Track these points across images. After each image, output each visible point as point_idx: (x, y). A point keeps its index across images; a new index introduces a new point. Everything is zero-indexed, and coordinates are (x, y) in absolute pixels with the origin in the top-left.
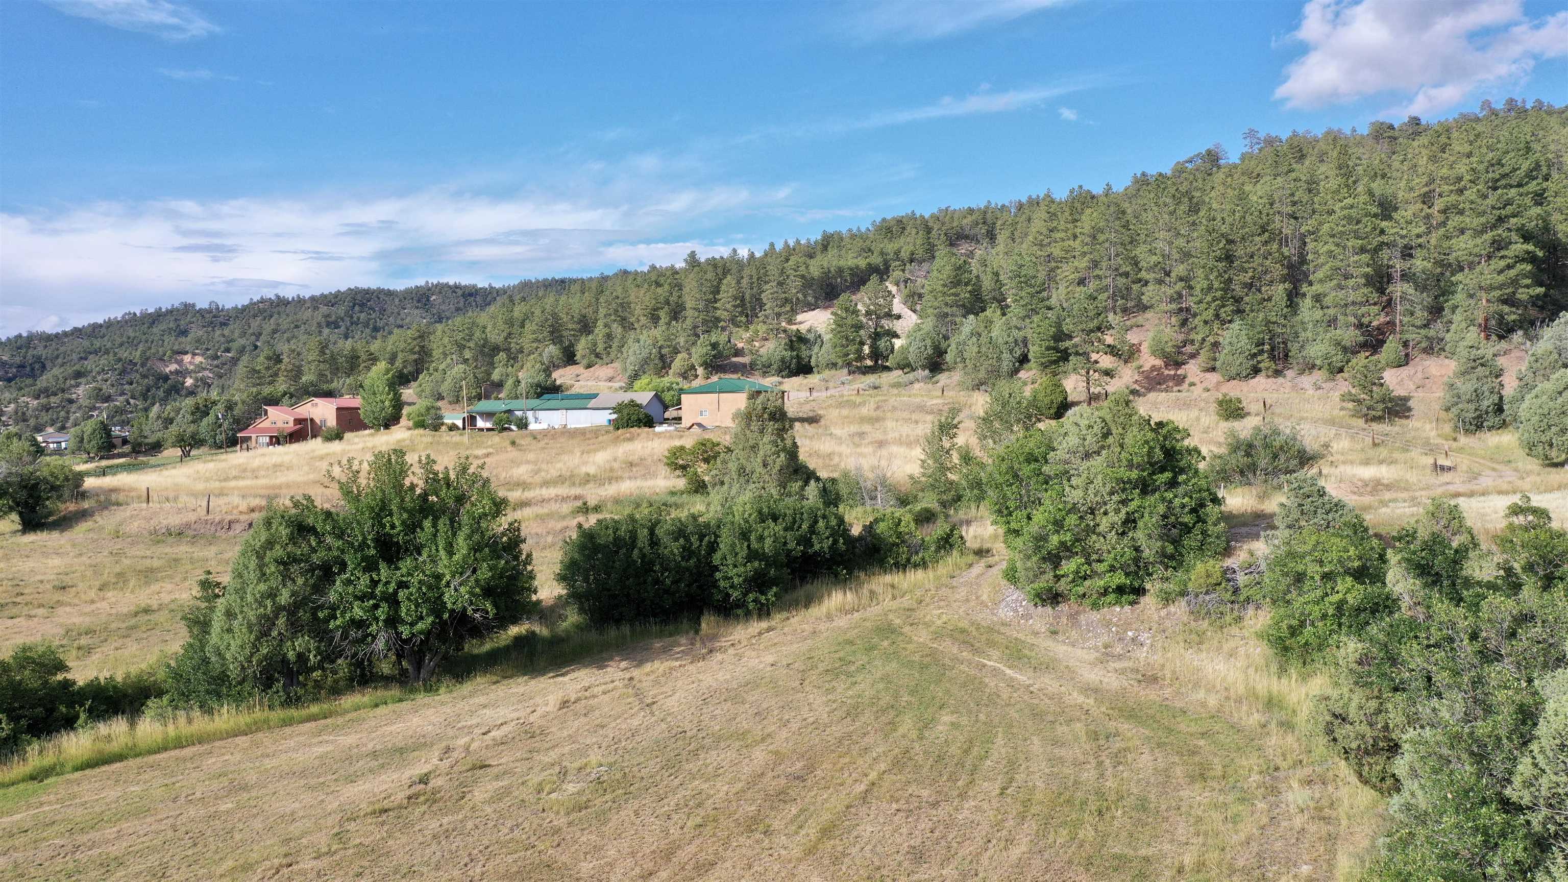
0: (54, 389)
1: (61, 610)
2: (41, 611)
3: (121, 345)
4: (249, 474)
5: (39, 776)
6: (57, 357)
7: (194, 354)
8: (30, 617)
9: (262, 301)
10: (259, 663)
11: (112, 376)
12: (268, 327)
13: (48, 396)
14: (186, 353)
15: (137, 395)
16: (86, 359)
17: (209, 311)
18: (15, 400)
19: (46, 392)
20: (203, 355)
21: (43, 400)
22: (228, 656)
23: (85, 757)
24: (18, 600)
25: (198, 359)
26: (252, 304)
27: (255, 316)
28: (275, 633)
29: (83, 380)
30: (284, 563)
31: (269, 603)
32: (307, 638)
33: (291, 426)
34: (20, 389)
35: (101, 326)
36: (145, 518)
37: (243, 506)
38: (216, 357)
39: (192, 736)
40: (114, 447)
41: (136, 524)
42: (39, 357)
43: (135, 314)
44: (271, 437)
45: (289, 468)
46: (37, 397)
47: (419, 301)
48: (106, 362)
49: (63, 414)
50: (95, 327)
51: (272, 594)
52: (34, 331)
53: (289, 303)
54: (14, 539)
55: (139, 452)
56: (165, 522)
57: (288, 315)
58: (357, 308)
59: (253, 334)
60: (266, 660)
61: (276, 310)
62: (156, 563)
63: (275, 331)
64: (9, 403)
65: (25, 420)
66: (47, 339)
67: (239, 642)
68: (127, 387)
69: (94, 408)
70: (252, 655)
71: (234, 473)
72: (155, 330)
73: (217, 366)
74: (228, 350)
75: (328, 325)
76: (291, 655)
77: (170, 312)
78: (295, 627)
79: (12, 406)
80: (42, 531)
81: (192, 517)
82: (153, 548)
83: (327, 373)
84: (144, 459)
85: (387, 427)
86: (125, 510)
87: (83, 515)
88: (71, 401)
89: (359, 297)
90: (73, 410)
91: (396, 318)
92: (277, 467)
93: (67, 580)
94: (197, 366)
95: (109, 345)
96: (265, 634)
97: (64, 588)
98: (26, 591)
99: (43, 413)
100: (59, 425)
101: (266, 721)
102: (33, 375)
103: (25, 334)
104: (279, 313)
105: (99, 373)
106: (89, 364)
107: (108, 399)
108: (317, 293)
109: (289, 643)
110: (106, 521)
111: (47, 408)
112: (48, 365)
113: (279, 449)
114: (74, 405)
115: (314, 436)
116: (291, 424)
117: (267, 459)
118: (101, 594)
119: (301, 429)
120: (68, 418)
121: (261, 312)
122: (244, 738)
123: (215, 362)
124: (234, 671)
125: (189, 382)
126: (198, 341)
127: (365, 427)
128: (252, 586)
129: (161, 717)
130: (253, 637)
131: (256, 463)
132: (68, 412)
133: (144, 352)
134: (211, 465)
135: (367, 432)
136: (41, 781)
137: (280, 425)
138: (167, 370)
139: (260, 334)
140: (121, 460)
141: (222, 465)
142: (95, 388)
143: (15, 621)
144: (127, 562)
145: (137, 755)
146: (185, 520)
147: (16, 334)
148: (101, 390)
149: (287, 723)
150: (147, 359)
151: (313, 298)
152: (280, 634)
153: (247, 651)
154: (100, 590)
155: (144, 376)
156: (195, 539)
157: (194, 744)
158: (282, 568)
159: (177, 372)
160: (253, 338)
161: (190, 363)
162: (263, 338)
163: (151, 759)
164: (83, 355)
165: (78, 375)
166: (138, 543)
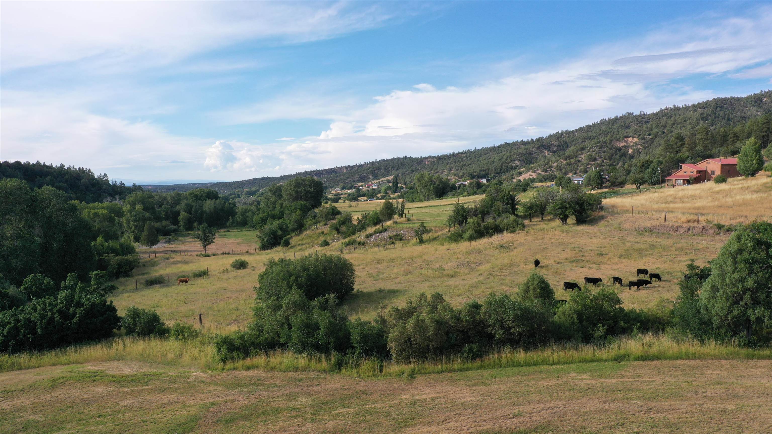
0: (572, 156)
1: (602, 266)
2: (594, 266)
3: (600, 135)
4: (678, 200)
5: (619, 359)
6: (573, 141)
7: (633, 138)
8: (590, 268)
9: (667, 109)
10: (732, 319)
11: (597, 149)
12: (670, 122)
13: (570, 159)
14: (629, 137)
15: (607, 157)
16: (585, 142)
17: (640, 116)
18: (557, 161)
19: (569, 157)
20: (637, 138)
21: (568, 161)
22: (713, 312)
23: (640, 354)
24: (583, 258)
25: (635, 140)
26: (661, 111)
27: (663, 117)
28: (742, 303)
29: (584, 151)
30: (750, 263)
31: (740, 285)
32: (763, 309)
33: (695, 174)
34: (559, 156)
35: (591, 126)
36: (632, 222)
37: (684, 219)
38: (644, 139)
39: (695, 353)
40: (603, 183)
41: (628, 224)
42: (566, 142)
43: (606, 120)
44: (684, 180)
45: (700, 197)
46: (566, 160)
47: (756, 102)
48: (594, 143)
49: (576, 167)
50: (589, 126)
51: (742, 280)
52: (564, 130)
53: (680, 109)
54: (574, 228)
55: (614, 186)
56: (643, 225)
57: (680, 115)
58: (718, 109)
59: (663, 126)
60: (736, 318)
61: (674, 113)
62: (643, 246)
63: (673, 124)
64: (555, 162)
65: (561, 170)
66: (569, 133)
67: (720, 305)
68: (603, 154)
69: (589, 164)
70: (727, 314)
71: (670, 199)
72: (615, 127)
73: (644, 143)
74: (649, 135)
75: (702, 119)
76: (752, 318)
77: (621, 117)
78: (756, 302)
79: (556, 163)
80: (585, 224)
81: (657, 223)
82: (639, 238)
83: (709, 145)
84: (618, 189)
85: (753, 175)
86: (621, 217)
87: (602, 218)
88: (579, 161)
89: (719, 103)
90: (580, 165)
91: (741, 112)
92: (693, 197)
93: (604, 251)
94: (635, 143)
95: (594, 135)
96: (736, 302)
97: (602, 255)
98: (586, 254)
99: (568, 167)
100: (574, 172)
101: (737, 354)
102: (563, 150)
103: (560, 132)
104: (675, 115)
105: (591, 148)
106: (587, 144)
107: (594, 160)
108: (696, 103)
109: (751, 310)
110: (614, 221)
111: (569, 164)
112: (569, 145)
113: (690, 186)
114: (580, 163)
115: (709, 180)
116: (695, 173)
117: (686, 192)
118: (620, 260)
119: (700, 176)
120: (577, 169)
121: (666, 114)
122: (725, 361)
123: (643, 141)
124: (716, 321)
125: (630, 151)
126: (635, 131)
127: (739, 175)
128: (729, 275)
129: (675, 339)
130: (729, 304)
131: (681, 194)
132: (578, 166)
133: (610, 137)
134: (656, 195)
135: (740, 178)
136: (620, 362)
137: (689, 173)
138: (621, 146)
139: (666, 126)
140: (607, 190)
141: (662, 195)
142: (589, 155)
143: (584, 269)
144: (628, 244)
145: (666, 359)
146: (653, 224)
147: (557, 132)
148: (592, 156)
149: (750, 357)
150: (612, 141)
151: (694, 106)
152: (746, 304)
153: (725, 311)
154: (620, 258)
155: (610, 149)
156: (659, 235)
157: (696, 359)
158: (748, 265)
159: (625, 146)
160: (662, 128)
161: (631, 142)
162: (667, 128)
163: (674, 362)
164: (584, 140)
165: (582, 149)
166: (631, 234)
